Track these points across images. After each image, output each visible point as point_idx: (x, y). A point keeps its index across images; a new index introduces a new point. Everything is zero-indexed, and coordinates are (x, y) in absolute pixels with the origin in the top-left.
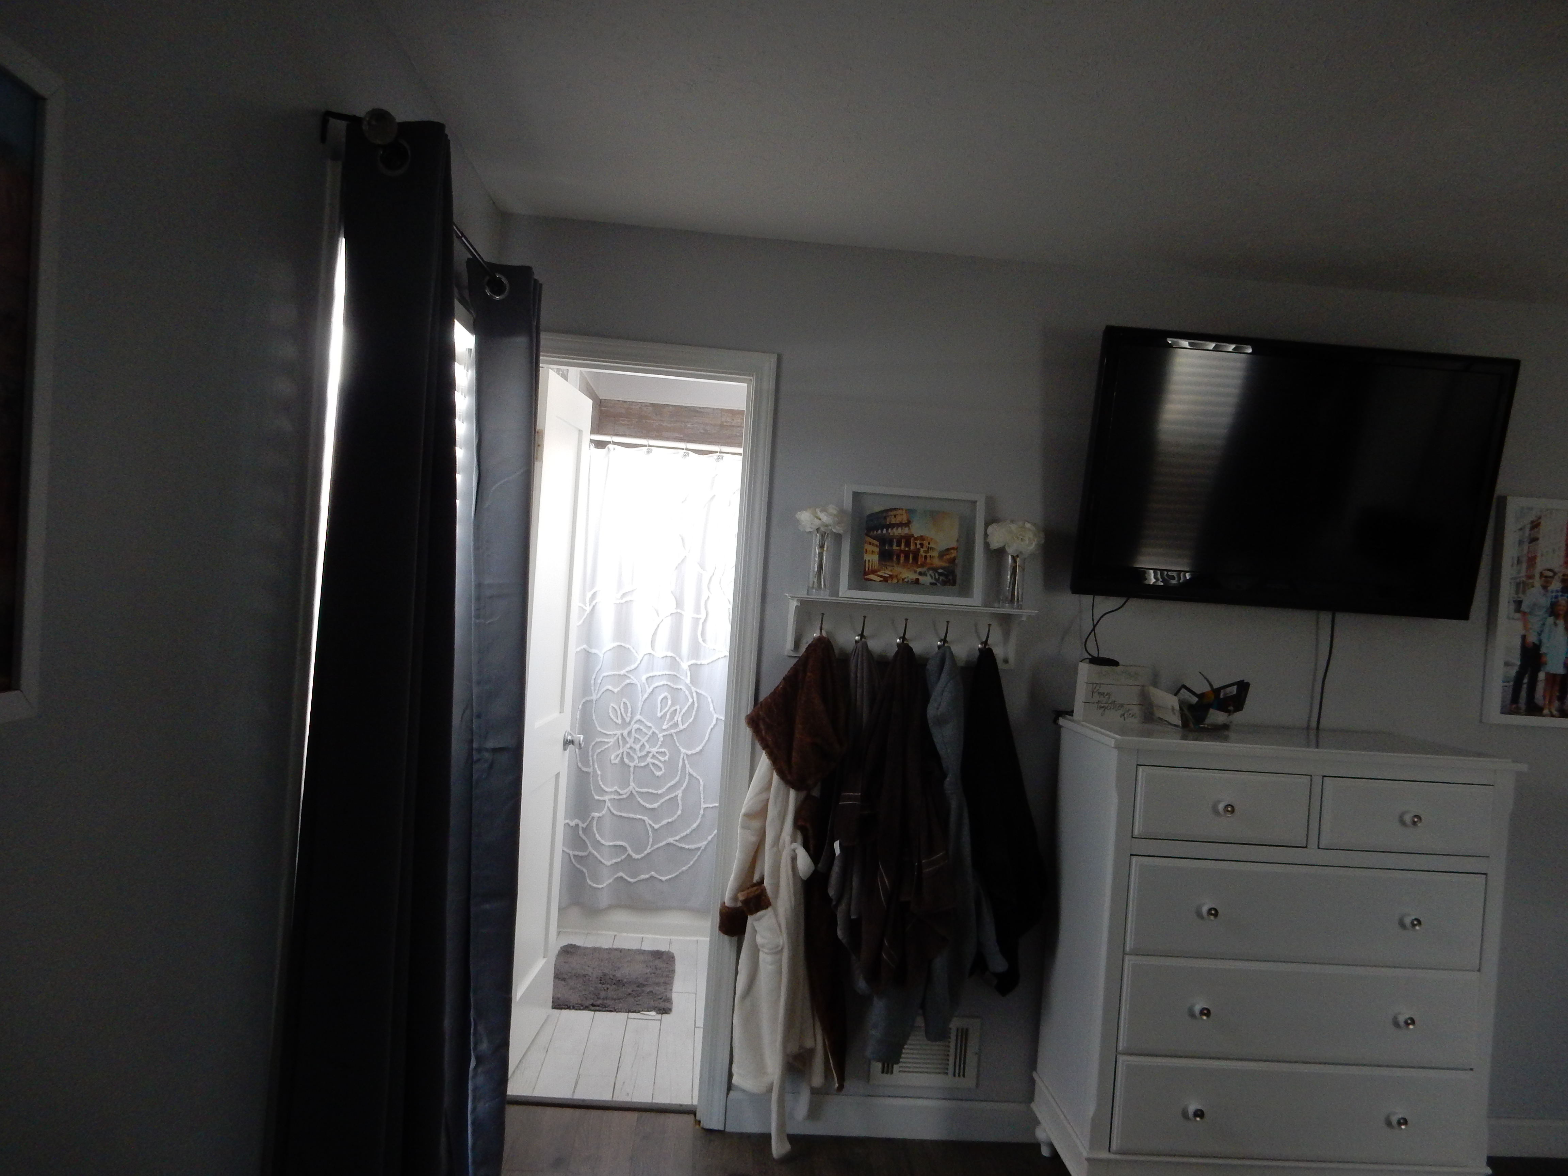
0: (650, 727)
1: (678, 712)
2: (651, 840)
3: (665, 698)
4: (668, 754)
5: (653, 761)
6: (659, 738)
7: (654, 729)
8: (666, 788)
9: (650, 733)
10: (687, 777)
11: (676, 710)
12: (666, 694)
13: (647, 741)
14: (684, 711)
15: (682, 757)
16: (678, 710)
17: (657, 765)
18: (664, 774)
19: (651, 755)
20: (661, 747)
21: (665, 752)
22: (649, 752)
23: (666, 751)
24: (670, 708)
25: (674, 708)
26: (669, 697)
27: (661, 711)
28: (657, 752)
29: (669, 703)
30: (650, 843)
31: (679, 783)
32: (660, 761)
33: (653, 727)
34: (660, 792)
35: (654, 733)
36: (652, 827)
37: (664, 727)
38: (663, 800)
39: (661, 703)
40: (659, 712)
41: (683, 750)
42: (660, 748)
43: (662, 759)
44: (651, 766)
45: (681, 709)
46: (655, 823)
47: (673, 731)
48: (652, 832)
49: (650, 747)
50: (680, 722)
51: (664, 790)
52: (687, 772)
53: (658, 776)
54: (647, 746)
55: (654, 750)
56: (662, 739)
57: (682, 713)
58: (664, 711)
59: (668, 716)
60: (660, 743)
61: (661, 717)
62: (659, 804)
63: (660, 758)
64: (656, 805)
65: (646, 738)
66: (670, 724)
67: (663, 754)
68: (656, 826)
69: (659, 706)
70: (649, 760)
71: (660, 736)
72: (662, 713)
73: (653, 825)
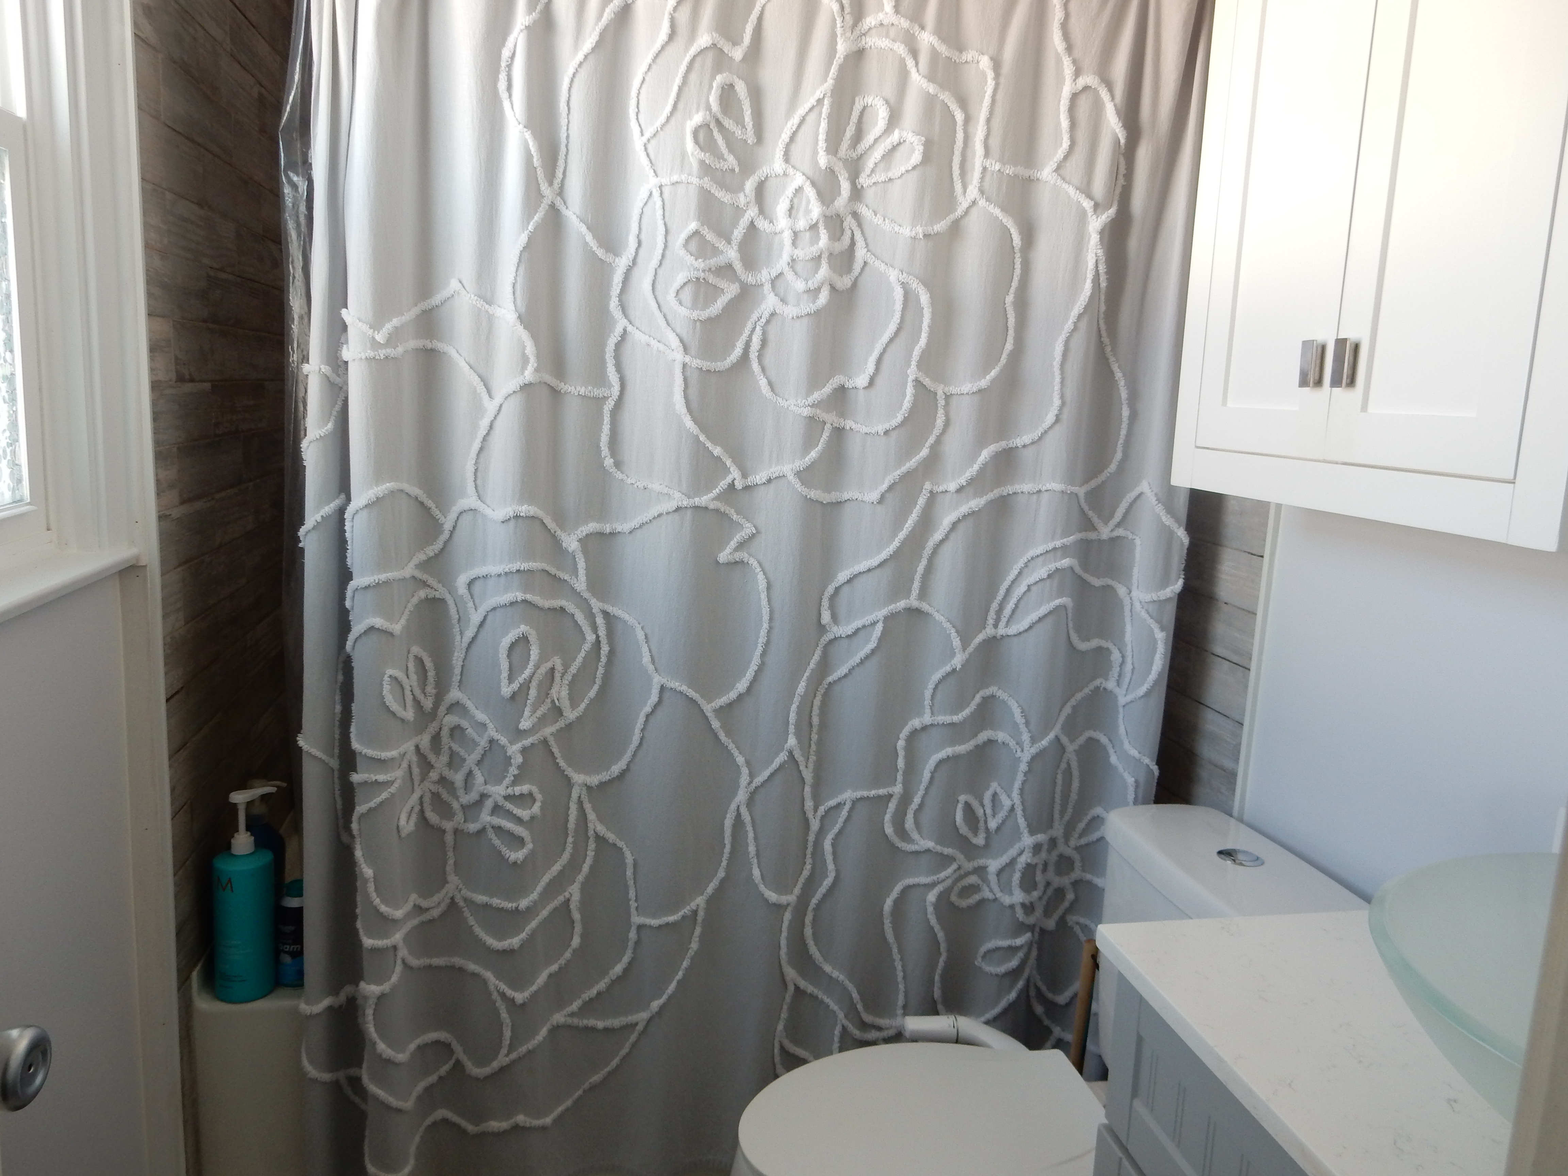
0: (484, 725)
1: (557, 676)
2: (507, 1033)
3: (523, 640)
4: (539, 797)
5: (497, 821)
6: (510, 758)
7: (492, 732)
8: (539, 888)
9: (483, 743)
10: (592, 845)
11: (553, 669)
12: (523, 628)
13: (479, 763)
14: (573, 669)
15: (575, 795)
16: (559, 668)
17: (510, 834)
18: (533, 853)
19: (489, 804)
20: (517, 780)
21: (531, 794)
22: (484, 796)
23: (535, 789)
24: (537, 667)
25: (549, 665)
26: (533, 638)
27: (511, 679)
28: (507, 798)
29: (535, 652)
30: (506, 1042)
31: (574, 865)
32: (519, 820)
33: (491, 726)
34: (524, 903)
35: (492, 741)
36: (510, 1002)
37: (525, 724)
38: (534, 924)
39: (509, 656)
40: (504, 681)
41: (578, 778)
42: (514, 783)
43: (524, 814)
44: (491, 835)
45: (566, 667)
46: (517, 986)
47: (548, 731)
48: (508, 1012)
49: (486, 783)
50: (565, 704)
51: (534, 896)
52: (591, 833)
53: (515, 863)
54: (479, 778)
55: (498, 791)
56: (519, 759)
57: (569, 677)
58: (521, 679)
59: (533, 693)
60: (513, 770)
61: (513, 696)
62: (523, 935)
63: (518, 812)
64: (515, 942)
65: (476, 756)
66: (539, 713)
67: (525, 799)
68: (520, 997)
69: (505, 665)
70: (486, 817)
71: (514, 749)
72: (515, 686)
73: (509, 993)
